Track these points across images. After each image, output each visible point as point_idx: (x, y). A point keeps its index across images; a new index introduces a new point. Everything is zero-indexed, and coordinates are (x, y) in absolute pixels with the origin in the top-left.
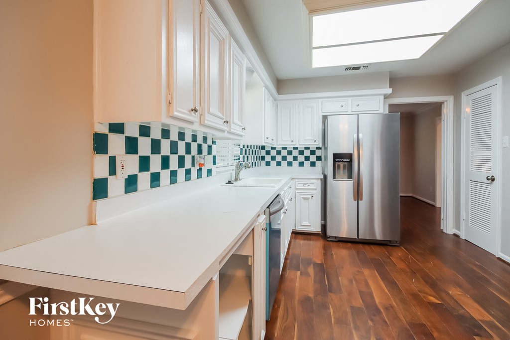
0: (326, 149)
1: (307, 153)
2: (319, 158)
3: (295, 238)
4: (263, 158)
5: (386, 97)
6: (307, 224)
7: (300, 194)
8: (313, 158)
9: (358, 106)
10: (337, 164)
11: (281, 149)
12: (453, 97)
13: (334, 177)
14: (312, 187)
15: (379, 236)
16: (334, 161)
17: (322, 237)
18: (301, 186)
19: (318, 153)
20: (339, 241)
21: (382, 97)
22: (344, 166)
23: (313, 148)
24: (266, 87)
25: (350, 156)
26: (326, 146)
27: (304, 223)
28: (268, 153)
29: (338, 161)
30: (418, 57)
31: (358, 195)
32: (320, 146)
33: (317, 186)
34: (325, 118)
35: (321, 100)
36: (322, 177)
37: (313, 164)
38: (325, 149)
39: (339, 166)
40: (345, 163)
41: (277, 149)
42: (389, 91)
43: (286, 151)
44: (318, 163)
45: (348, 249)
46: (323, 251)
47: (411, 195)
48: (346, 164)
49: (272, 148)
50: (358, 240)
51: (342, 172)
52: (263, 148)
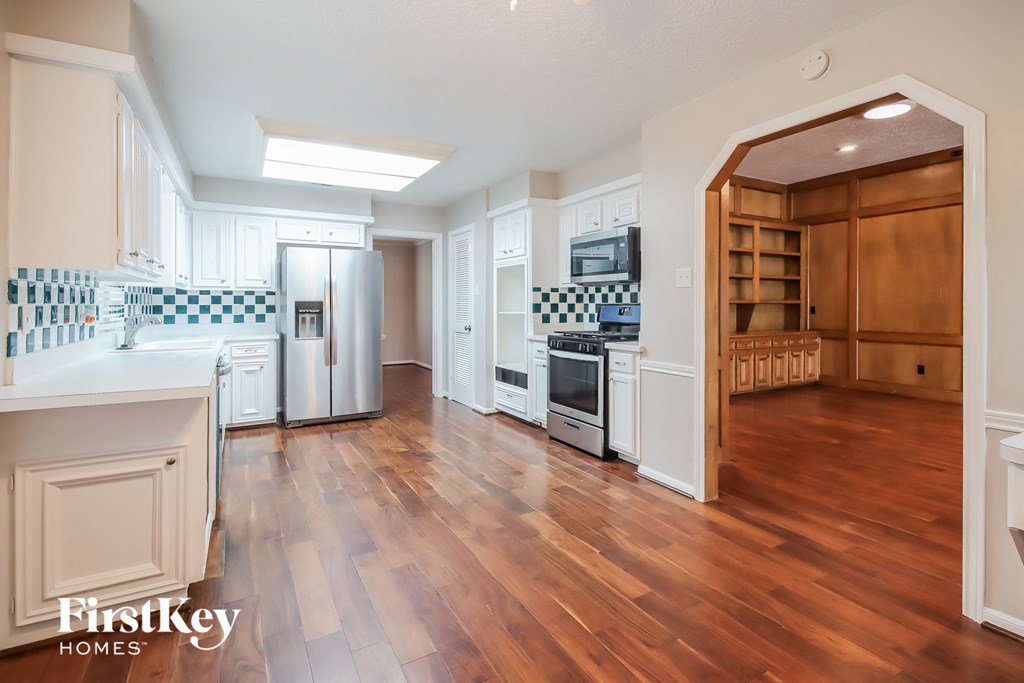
0: (283, 294)
1: (250, 300)
2: (271, 309)
3: (232, 438)
4: (157, 310)
5: (367, 226)
6: (253, 410)
7: (240, 365)
8: (260, 309)
9: (331, 234)
10: (301, 316)
11: (198, 294)
12: (441, 235)
13: (297, 335)
14: (261, 352)
15: (361, 408)
16: (297, 313)
17: (277, 426)
18: (241, 353)
19: (270, 300)
20: (305, 426)
21: (362, 227)
22: (312, 319)
23: (260, 292)
24: (179, 193)
25: (320, 305)
26: (284, 290)
27: (247, 411)
28: (169, 300)
29: (302, 313)
30: (397, 190)
31: (331, 359)
32: (273, 290)
33: (270, 350)
34: (282, 248)
35: (273, 220)
36: (278, 337)
37: (261, 318)
38: (281, 293)
39: (304, 320)
40: (312, 315)
41: (188, 294)
42: (371, 220)
43: (209, 297)
44: (270, 317)
45: (319, 432)
46: (280, 441)
47: (412, 361)
48: (315, 316)
49: (179, 292)
50: (331, 420)
51: (308, 329)
52: (157, 291)
